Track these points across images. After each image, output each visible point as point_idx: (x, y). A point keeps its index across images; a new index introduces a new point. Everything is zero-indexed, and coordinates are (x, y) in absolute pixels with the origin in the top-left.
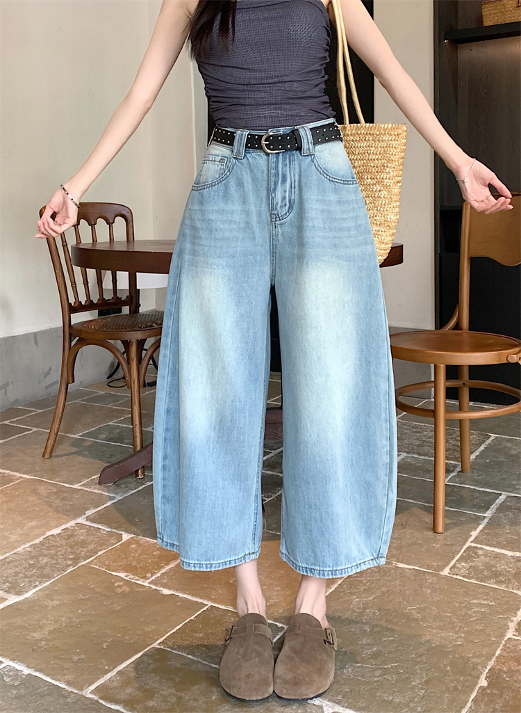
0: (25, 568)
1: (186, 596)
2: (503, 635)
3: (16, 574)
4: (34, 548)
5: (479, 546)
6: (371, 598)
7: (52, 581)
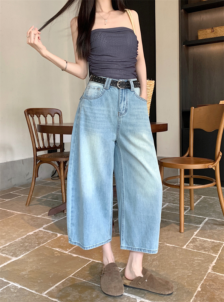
0: (19, 247)
1: (82, 257)
2: (207, 271)
3: (16, 249)
4: (23, 240)
5: (197, 237)
6: (155, 257)
7: (29, 252)
